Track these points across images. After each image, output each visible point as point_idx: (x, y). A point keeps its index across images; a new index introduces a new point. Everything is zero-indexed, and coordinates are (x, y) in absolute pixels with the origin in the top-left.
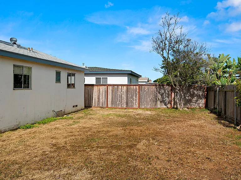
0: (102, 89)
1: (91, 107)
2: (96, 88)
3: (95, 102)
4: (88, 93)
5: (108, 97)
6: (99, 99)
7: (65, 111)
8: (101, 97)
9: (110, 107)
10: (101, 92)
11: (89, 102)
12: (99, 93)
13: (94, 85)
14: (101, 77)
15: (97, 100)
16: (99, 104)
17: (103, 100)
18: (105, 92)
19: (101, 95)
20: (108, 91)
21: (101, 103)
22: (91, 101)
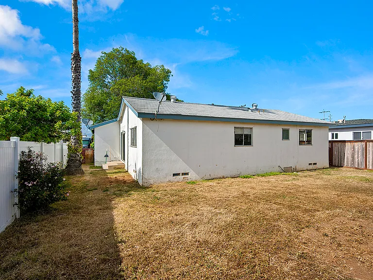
0: (358, 146)
1: (343, 167)
2: (348, 145)
3: (348, 162)
4: (337, 150)
5: (368, 156)
6: (353, 157)
7: (296, 168)
8: (356, 156)
9: (371, 168)
10: (356, 150)
11: (340, 160)
12: (353, 150)
13: (345, 141)
14: (362, 131)
15: (350, 158)
16: (353, 164)
17: (360, 160)
18: (363, 150)
19: (356, 153)
20: (368, 148)
21: (357, 163)
22: (342, 160)
